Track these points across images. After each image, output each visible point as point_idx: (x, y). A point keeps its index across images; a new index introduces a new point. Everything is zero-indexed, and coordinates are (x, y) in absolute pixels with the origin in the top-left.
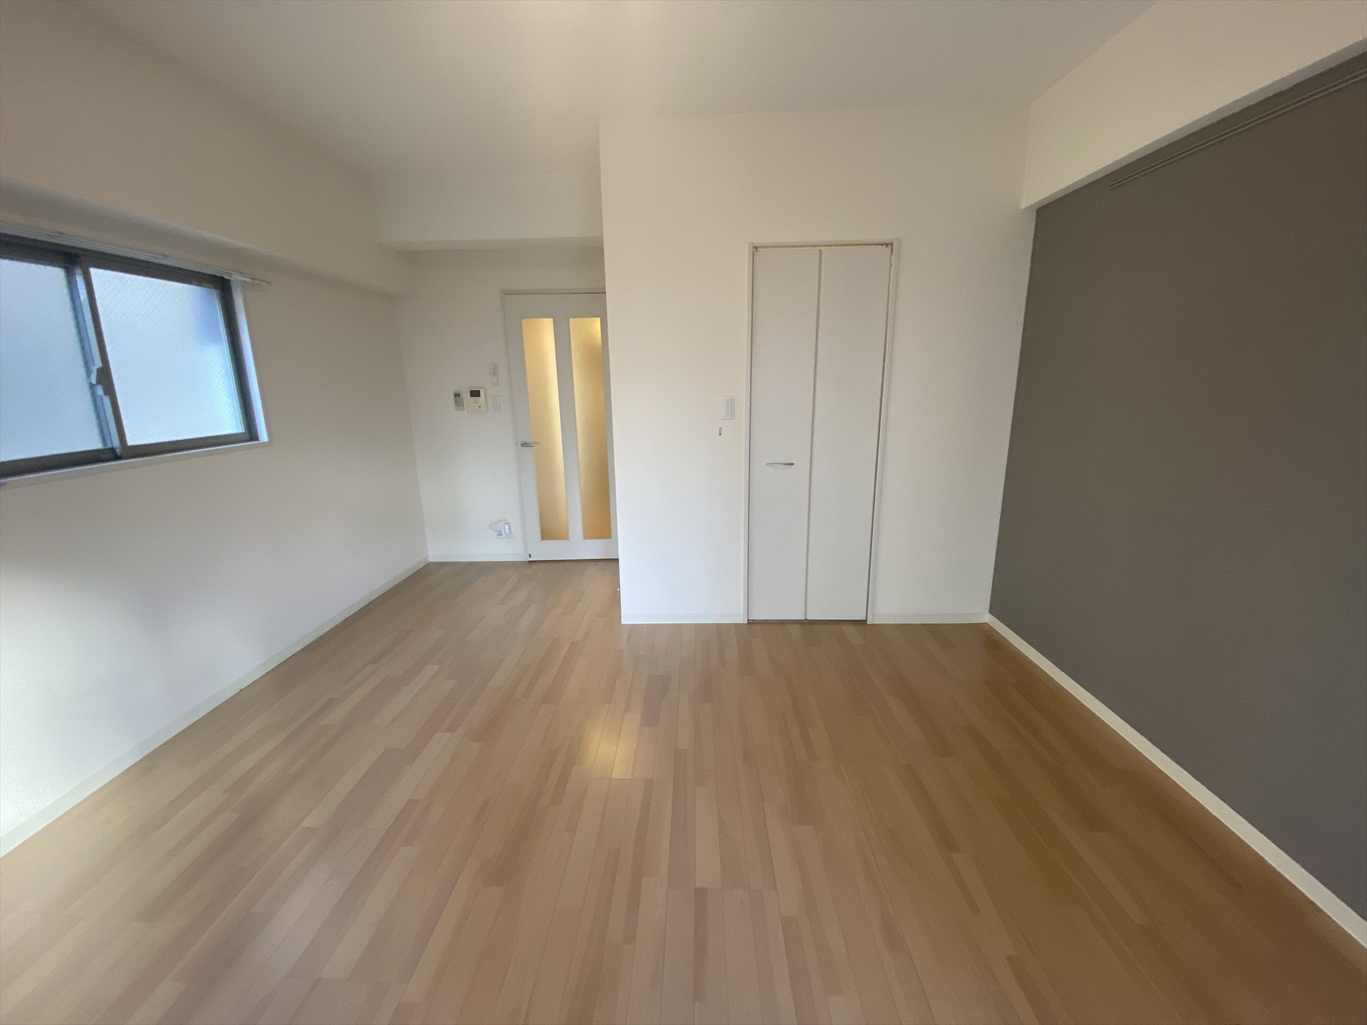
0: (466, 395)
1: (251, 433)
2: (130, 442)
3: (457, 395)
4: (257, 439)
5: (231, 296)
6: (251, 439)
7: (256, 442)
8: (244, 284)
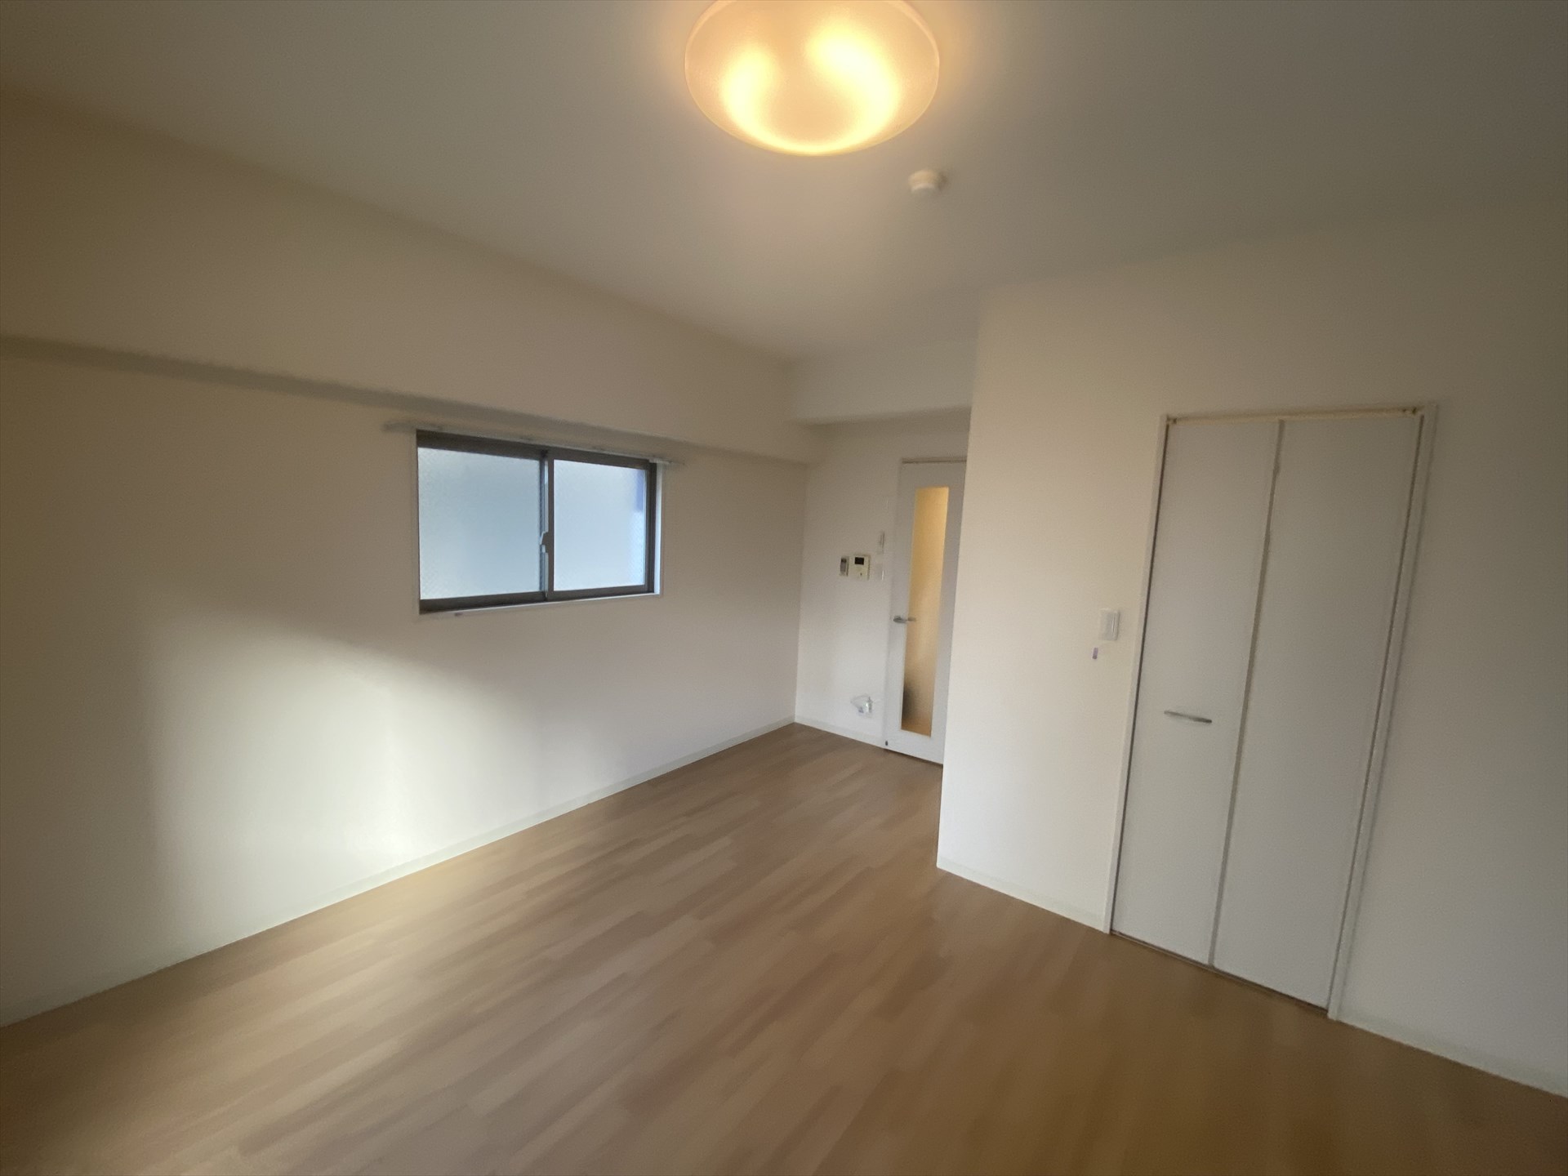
0: (852, 561)
1: (649, 586)
2: (557, 588)
3: (844, 561)
4: (653, 591)
5: (655, 476)
6: (648, 592)
7: (652, 594)
8: (665, 467)
